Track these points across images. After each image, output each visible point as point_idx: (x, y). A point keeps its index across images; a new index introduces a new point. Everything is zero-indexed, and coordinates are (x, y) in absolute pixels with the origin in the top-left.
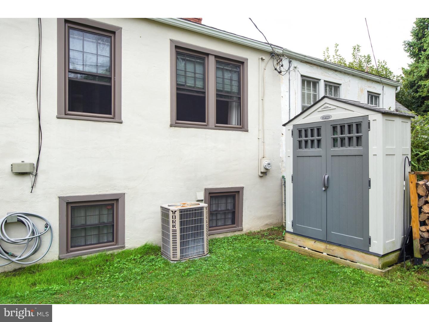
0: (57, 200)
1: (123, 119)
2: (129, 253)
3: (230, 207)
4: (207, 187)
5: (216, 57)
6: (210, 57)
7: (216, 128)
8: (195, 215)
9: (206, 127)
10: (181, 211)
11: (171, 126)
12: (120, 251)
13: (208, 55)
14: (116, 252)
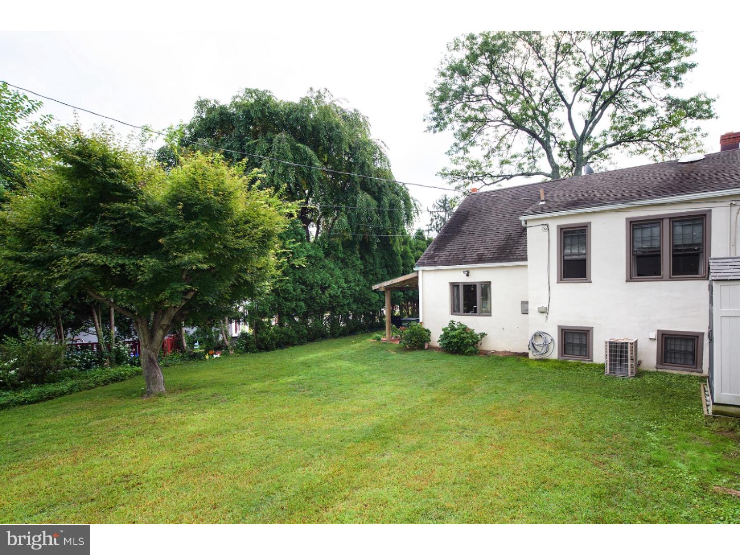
0: (557, 327)
1: (592, 280)
2: (595, 365)
3: (690, 349)
4: (660, 329)
5: (670, 218)
6: (664, 221)
7: (671, 279)
8: (623, 347)
9: (662, 279)
10: (610, 343)
11: (627, 281)
12: (590, 363)
13: (662, 219)
14: (587, 363)
